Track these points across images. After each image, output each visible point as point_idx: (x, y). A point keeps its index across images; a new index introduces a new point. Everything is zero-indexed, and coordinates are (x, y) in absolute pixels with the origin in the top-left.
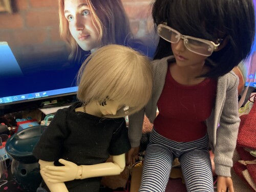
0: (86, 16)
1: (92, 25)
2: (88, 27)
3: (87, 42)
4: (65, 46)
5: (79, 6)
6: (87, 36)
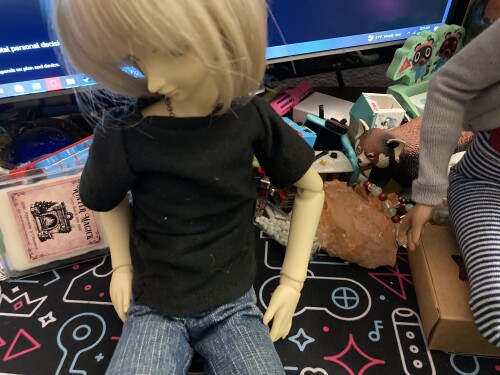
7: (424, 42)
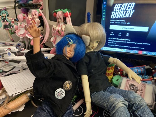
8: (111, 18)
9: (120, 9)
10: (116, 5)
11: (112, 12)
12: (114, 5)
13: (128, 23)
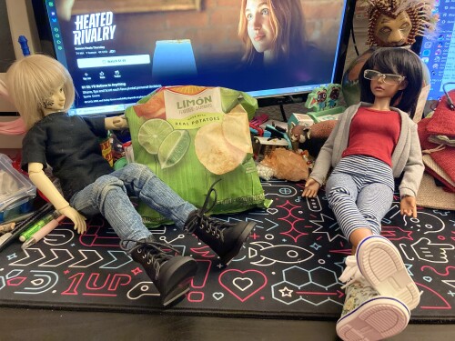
0: (264, 15)
1: (269, 26)
2: (265, 27)
3: (261, 42)
4: (241, 47)
5: (260, 5)
6: (262, 36)
7: (322, 91)
8: (75, 44)
9: (88, 24)
10: (78, 17)
11: (74, 32)
12: (74, 17)
13: (112, 51)
